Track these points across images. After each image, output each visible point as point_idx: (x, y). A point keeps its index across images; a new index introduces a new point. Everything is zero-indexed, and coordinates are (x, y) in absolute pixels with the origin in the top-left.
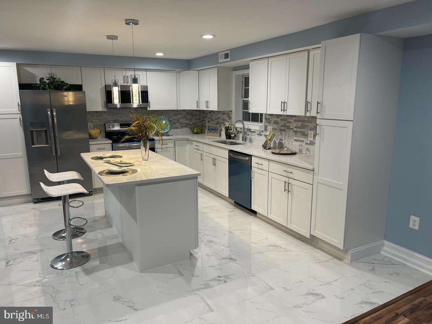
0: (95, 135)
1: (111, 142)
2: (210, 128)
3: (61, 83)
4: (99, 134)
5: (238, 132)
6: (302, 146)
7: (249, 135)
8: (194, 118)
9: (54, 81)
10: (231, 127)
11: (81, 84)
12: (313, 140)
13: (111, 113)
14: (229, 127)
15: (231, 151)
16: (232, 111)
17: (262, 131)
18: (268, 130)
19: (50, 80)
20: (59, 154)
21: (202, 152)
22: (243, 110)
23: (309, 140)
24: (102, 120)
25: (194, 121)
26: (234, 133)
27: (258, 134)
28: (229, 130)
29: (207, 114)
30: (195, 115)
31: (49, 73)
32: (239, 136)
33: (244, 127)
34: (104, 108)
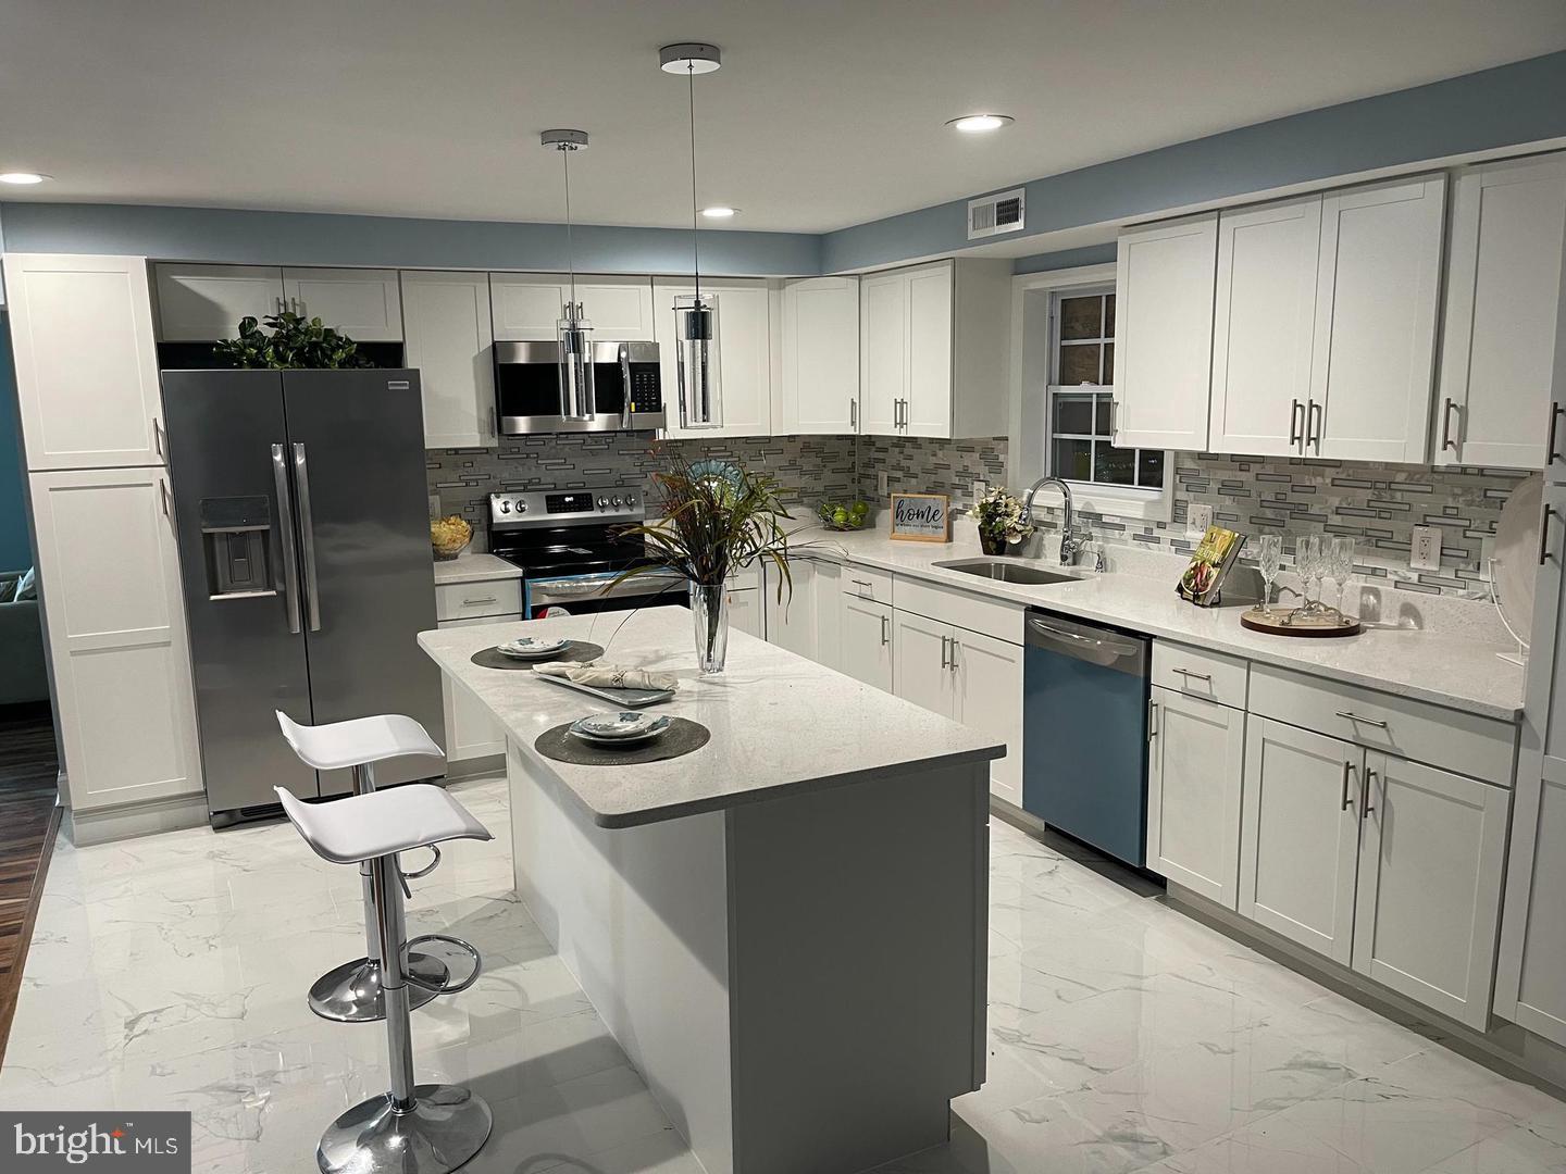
0: (450, 546)
1: (518, 571)
2: (905, 508)
3: (321, 339)
4: (467, 540)
5: (1038, 525)
6: (1376, 593)
7: (1090, 538)
8: (833, 465)
9: (296, 328)
10: (1006, 506)
11: (401, 340)
12: (1436, 569)
13: (512, 453)
14: (996, 504)
15: (1034, 611)
16: (1006, 439)
17: (1161, 525)
18: (1189, 521)
19: (281, 326)
20: (316, 626)
21: (886, 612)
22: (1057, 436)
23: (1416, 570)
24: (476, 480)
25: (828, 477)
26: (1020, 532)
27: (1136, 537)
28: (1000, 515)
29: (885, 450)
30: (835, 456)
31: (278, 299)
32: (1042, 539)
33: (1068, 504)
34: (488, 435)
